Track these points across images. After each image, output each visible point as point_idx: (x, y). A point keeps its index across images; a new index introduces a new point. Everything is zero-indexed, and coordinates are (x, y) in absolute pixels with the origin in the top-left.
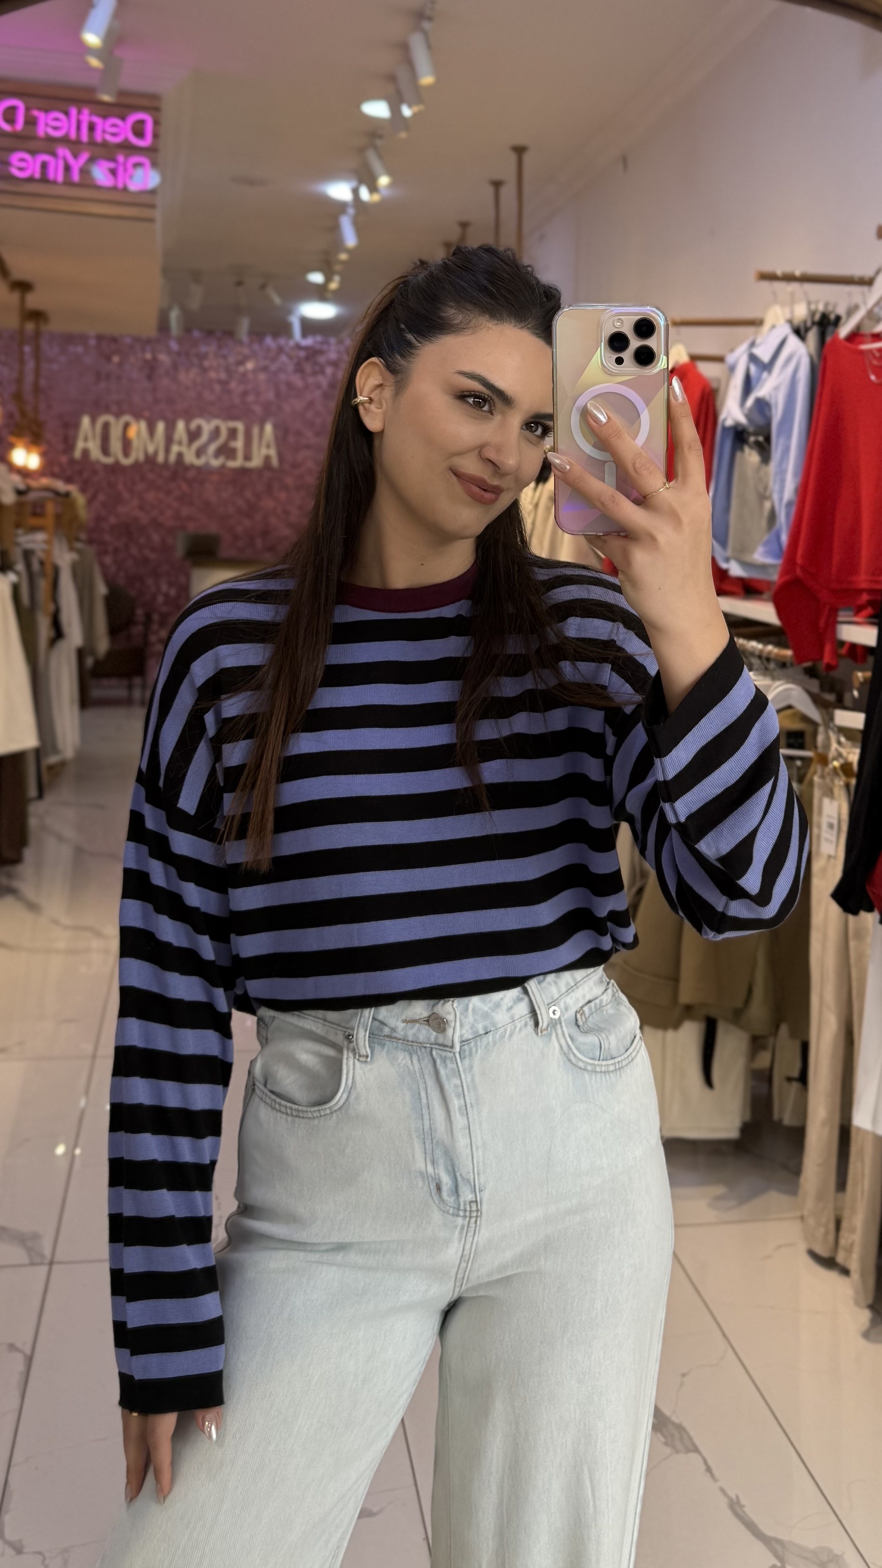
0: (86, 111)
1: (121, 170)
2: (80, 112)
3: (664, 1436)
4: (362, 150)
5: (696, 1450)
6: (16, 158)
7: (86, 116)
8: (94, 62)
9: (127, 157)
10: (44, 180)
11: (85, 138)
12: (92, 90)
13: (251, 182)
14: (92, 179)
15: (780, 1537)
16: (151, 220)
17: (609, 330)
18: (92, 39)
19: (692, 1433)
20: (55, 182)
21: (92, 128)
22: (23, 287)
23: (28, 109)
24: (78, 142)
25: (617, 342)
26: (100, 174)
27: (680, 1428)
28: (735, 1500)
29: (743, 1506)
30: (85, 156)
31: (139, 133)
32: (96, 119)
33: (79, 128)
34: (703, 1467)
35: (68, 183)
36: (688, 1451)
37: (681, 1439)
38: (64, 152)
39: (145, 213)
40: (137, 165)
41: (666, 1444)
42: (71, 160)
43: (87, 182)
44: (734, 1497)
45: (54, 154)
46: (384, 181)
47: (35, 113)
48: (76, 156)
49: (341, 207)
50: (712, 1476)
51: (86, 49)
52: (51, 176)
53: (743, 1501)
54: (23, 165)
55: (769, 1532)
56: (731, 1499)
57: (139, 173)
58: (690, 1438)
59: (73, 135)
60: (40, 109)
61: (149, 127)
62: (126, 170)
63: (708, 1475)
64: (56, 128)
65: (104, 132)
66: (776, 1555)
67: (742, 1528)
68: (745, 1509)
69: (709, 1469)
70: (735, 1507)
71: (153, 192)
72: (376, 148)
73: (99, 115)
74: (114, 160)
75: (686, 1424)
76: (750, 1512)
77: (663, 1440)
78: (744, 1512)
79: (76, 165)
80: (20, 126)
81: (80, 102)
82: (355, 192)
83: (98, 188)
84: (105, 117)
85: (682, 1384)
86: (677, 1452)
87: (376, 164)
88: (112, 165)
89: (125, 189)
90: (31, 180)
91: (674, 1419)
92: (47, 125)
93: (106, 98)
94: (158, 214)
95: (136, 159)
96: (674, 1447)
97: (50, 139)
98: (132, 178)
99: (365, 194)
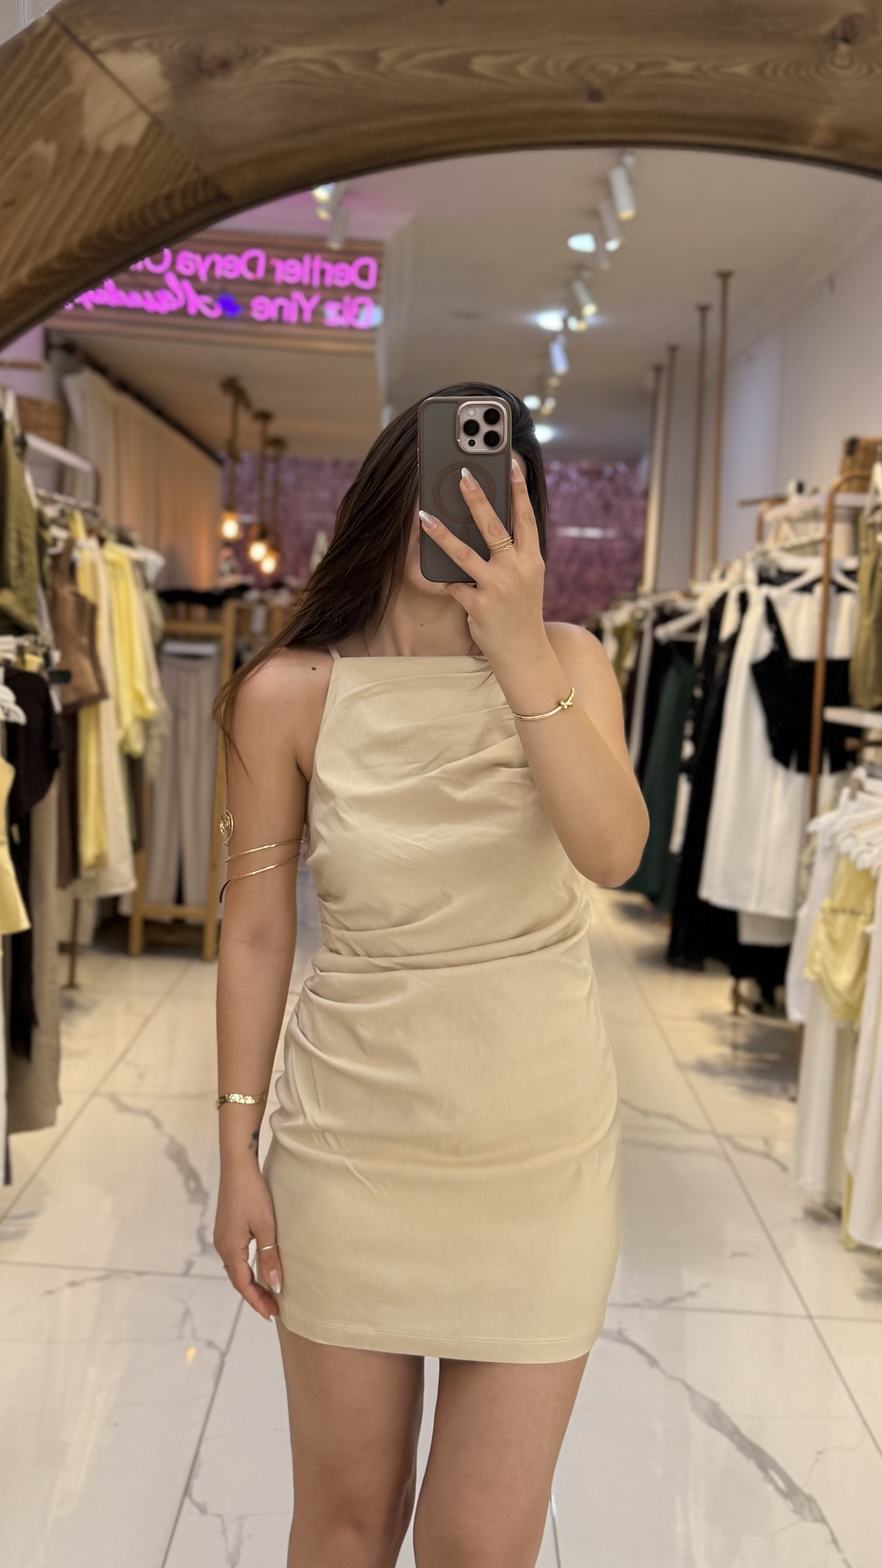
0: (317, 258)
1: (348, 310)
2: (312, 259)
4: (568, 281)
5: (824, 1521)
6: (256, 302)
7: (318, 262)
8: (323, 215)
9: (353, 298)
10: (280, 321)
11: (316, 282)
12: (323, 240)
13: (470, 316)
14: (324, 320)
16: (371, 355)
18: (322, 195)
19: (821, 1505)
20: (289, 323)
21: (323, 273)
22: (265, 416)
23: (268, 259)
24: (310, 286)
26: (330, 314)
27: (810, 1499)
30: (316, 299)
31: (364, 276)
32: (326, 265)
33: (311, 274)
34: (829, 1538)
35: (302, 323)
36: (816, 1520)
37: (810, 1509)
38: (298, 296)
39: (367, 348)
40: (361, 305)
42: (304, 303)
43: (318, 323)
45: (289, 298)
46: (588, 310)
47: (274, 262)
48: (308, 298)
49: (553, 336)
50: (837, 1547)
51: (318, 205)
52: (286, 316)
54: (261, 308)
57: (364, 312)
58: (819, 1510)
59: (306, 280)
60: (278, 257)
61: (373, 273)
62: (352, 310)
64: (291, 275)
65: (333, 276)
69: (834, 1541)
71: (377, 329)
72: (580, 280)
74: (343, 302)
75: (815, 1497)
79: (309, 307)
80: (261, 273)
81: (312, 251)
82: (564, 321)
83: (329, 327)
84: (334, 262)
86: (805, 1520)
87: (579, 294)
88: (340, 306)
89: (352, 327)
90: (269, 322)
91: (806, 1490)
92: (284, 272)
93: (335, 245)
94: (379, 349)
95: (360, 299)
96: (802, 1515)
97: (286, 286)
98: (357, 317)
99: (573, 323)
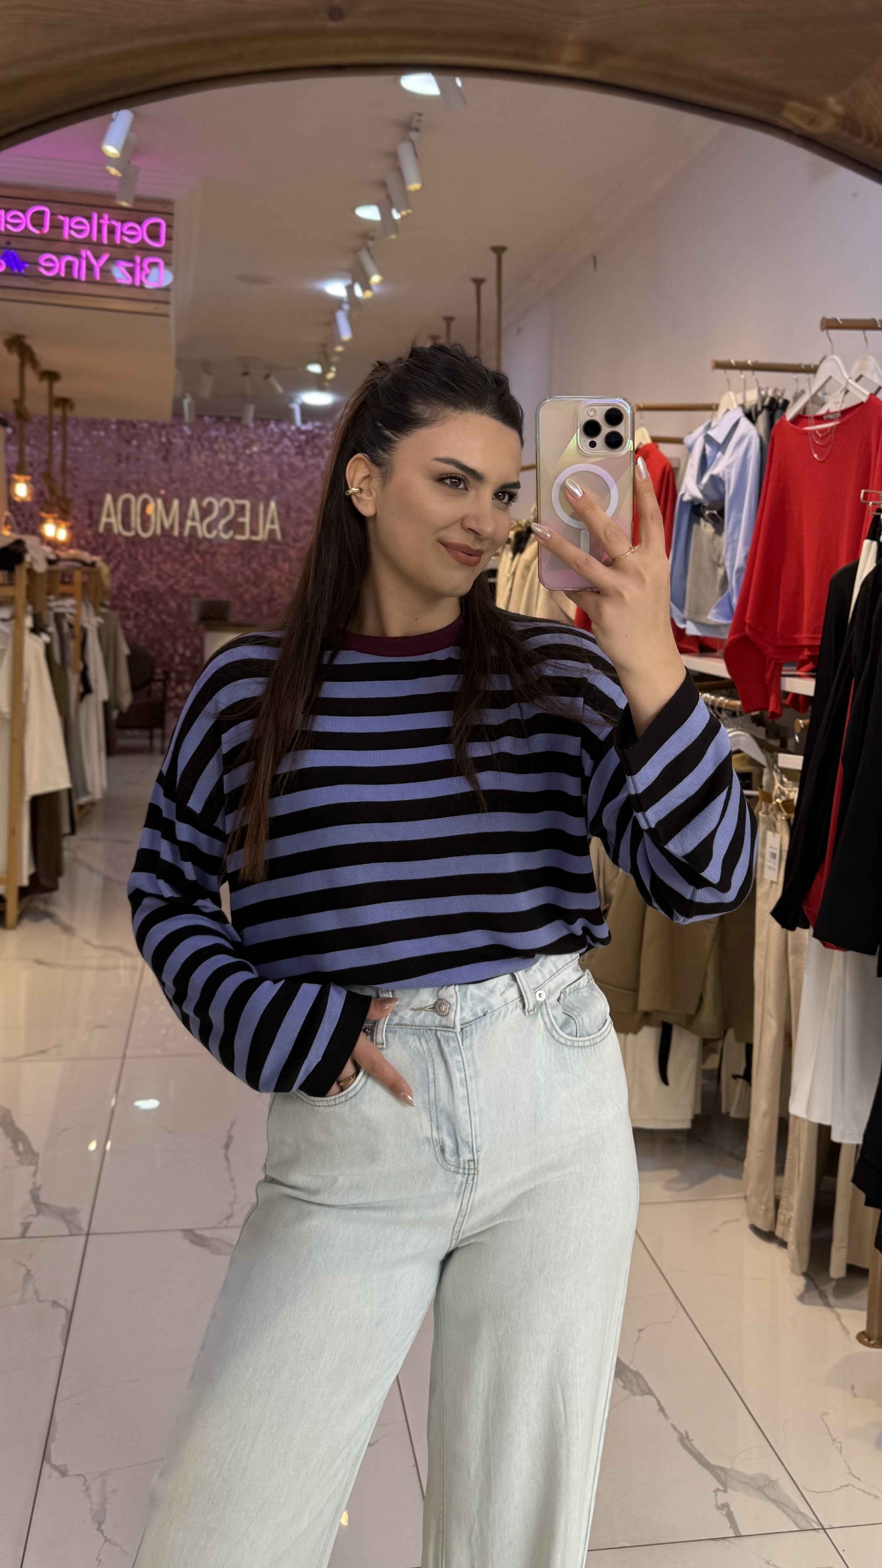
0: (106, 216)
1: (138, 269)
3: (623, 1381)
4: (356, 251)
5: (651, 1393)
6: (43, 259)
8: (113, 171)
9: (143, 257)
10: (69, 278)
12: (112, 197)
13: (256, 280)
14: (113, 278)
15: (723, 1465)
16: (167, 316)
17: (584, 419)
18: (111, 150)
19: (647, 1379)
20: (79, 281)
21: (112, 231)
22: (51, 376)
24: (99, 244)
25: (591, 429)
26: (119, 273)
27: (637, 1375)
28: (685, 1435)
29: (692, 1440)
30: (106, 257)
31: (155, 236)
32: (114, 223)
33: (100, 231)
34: (657, 1407)
35: (91, 281)
36: (644, 1393)
37: (638, 1384)
38: (86, 253)
39: (161, 309)
40: (152, 265)
41: (624, 1388)
42: (93, 261)
43: (108, 281)
44: (684, 1432)
45: (78, 256)
46: (376, 279)
47: (61, 218)
48: (97, 258)
49: (337, 303)
50: (665, 1414)
51: (107, 159)
52: (76, 276)
53: (691, 1437)
54: (50, 265)
55: (713, 1461)
56: (681, 1434)
57: (154, 271)
58: (646, 1383)
59: (95, 238)
60: (64, 215)
61: (163, 230)
62: (142, 269)
63: (661, 1414)
64: (79, 232)
65: (122, 234)
66: (720, 1481)
67: (691, 1457)
68: (693, 1442)
69: (662, 1409)
70: (684, 1440)
71: (167, 289)
72: (368, 249)
73: (117, 220)
74: (133, 261)
75: (641, 1372)
76: (697, 1444)
77: (622, 1384)
78: (692, 1445)
79: (97, 265)
80: (46, 230)
81: (101, 208)
82: (350, 289)
83: (118, 285)
85: (639, 1338)
86: (634, 1394)
87: (369, 264)
88: (131, 265)
89: (142, 287)
90: (57, 278)
91: (632, 1367)
92: (70, 228)
93: (124, 204)
94: (171, 310)
95: (151, 259)
96: (632, 1391)
97: (73, 241)
98: (148, 276)
99: (358, 291)
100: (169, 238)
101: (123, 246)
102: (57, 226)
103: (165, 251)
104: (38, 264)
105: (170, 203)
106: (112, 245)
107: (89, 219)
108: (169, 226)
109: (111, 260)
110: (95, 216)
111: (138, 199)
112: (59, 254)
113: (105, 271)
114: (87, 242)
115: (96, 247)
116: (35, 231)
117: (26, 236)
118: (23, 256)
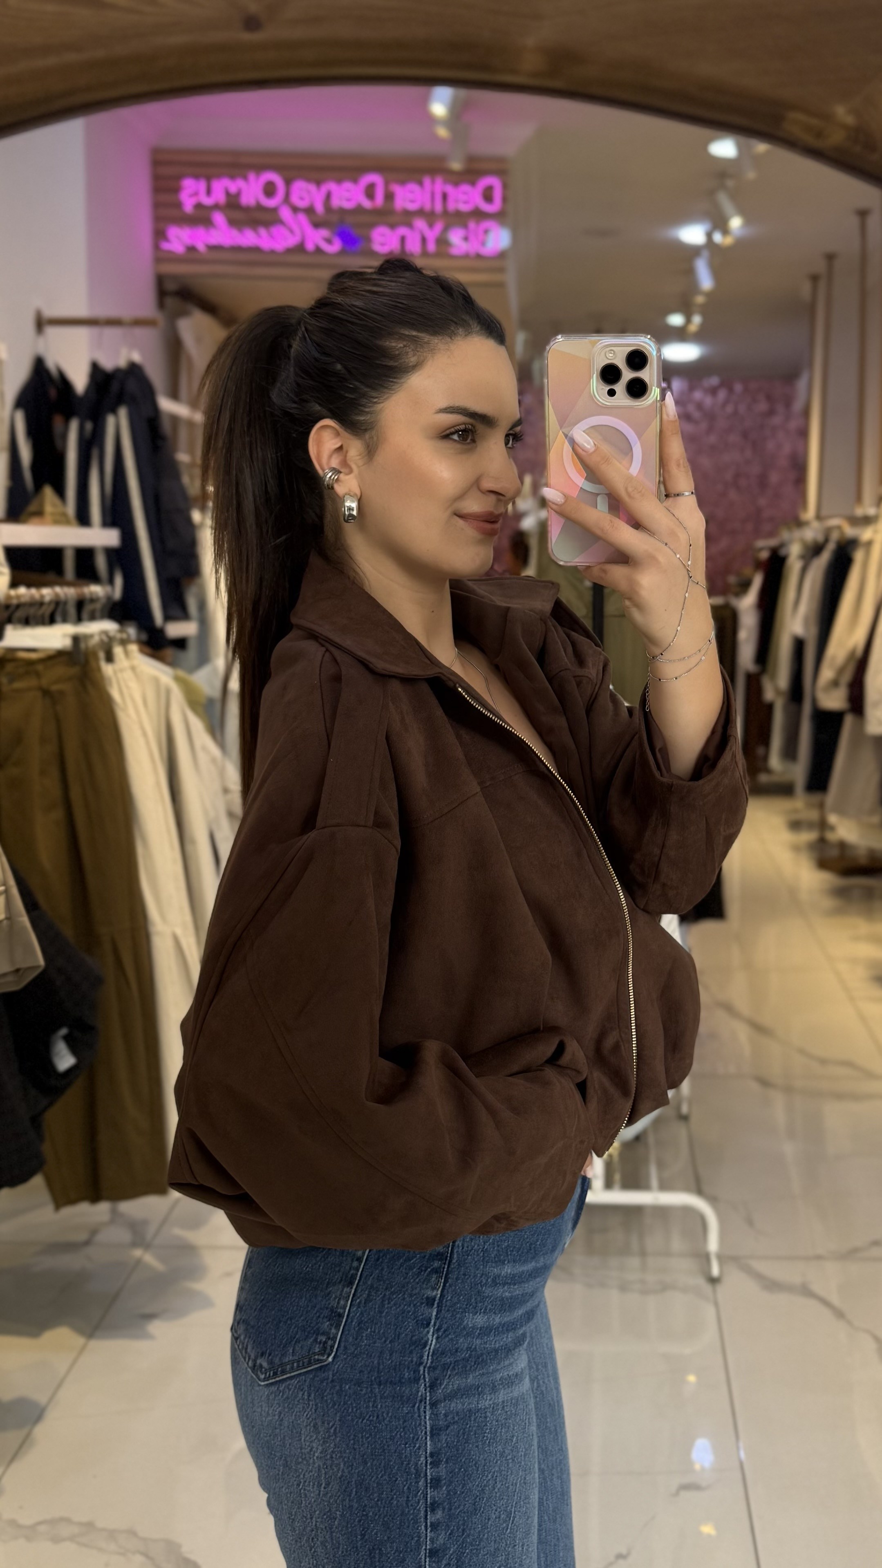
0: (439, 180)
1: (473, 236)
2: (433, 182)
4: (712, 192)
6: (377, 233)
7: (440, 185)
8: (443, 133)
9: (478, 223)
11: (439, 207)
12: (442, 159)
13: (604, 233)
14: (450, 248)
16: (504, 284)
18: (438, 110)
20: (413, 254)
21: (445, 197)
23: (387, 184)
24: (433, 213)
26: (455, 242)
30: (439, 226)
31: (489, 198)
32: (448, 188)
33: (432, 198)
35: (425, 254)
38: (420, 224)
39: (498, 277)
40: (488, 230)
42: (427, 231)
43: (444, 252)
45: (411, 227)
46: (735, 221)
47: (393, 187)
48: (431, 226)
49: (696, 251)
51: (435, 120)
54: (383, 240)
57: (491, 236)
59: (428, 207)
60: (397, 183)
61: (498, 192)
62: (478, 235)
64: (412, 201)
65: (456, 200)
71: (503, 255)
72: (726, 189)
73: (451, 184)
74: (468, 228)
79: (432, 235)
80: (380, 200)
81: (432, 172)
82: (708, 235)
83: (456, 256)
84: (456, 184)
87: (727, 205)
88: (466, 232)
89: (480, 255)
92: (403, 198)
93: (456, 165)
94: (510, 278)
95: (486, 224)
97: (407, 213)
98: (483, 243)
99: (718, 237)
100: (504, 199)
101: (458, 214)
102: (389, 197)
103: (500, 217)
104: (369, 240)
105: (501, 160)
106: (446, 212)
107: (421, 184)
108: (505, 186)
109: (446, 229)
110: (427, 181)
111: (471, 159)
112: (392, 226)
113: (442, 242)
114: (420, 213)
115: (429, 216)
116: (367, 204)
117: (359, 210)
118: (356, 232)
